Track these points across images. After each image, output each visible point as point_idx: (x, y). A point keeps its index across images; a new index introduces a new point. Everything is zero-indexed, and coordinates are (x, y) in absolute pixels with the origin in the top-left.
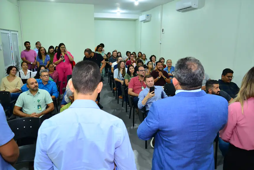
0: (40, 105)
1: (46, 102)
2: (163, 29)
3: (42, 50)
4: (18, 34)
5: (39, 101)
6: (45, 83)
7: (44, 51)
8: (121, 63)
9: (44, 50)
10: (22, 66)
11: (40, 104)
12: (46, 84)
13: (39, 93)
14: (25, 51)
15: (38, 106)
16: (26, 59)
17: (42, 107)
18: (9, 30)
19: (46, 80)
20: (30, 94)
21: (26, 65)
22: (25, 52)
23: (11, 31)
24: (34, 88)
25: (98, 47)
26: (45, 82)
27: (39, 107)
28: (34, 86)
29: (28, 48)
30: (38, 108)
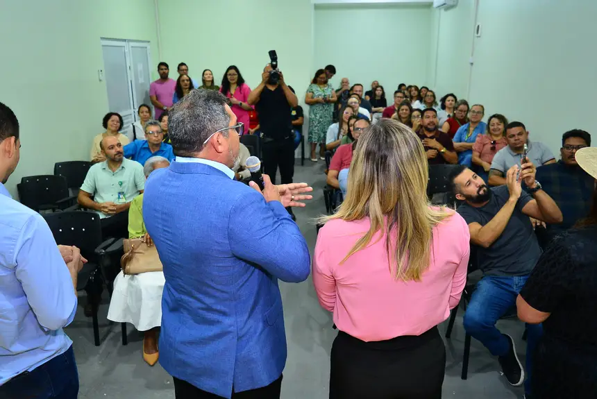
0: (123, 193)
1: (136, 186)
2: (478, 26)
3: (183, 81)
4: (149, 47)
5: (121, 184)
6: (153, 149)
7: (189, 82)
8: (345, 111)
9: (187, 80)
10: (139, 112)
11: (125, 191)
12: (156, 150)
13: (123, 167)
14: (157, 82)
15: (119, 193)
16: (157, 99)
17: (127, 196)
18: (125, 40)
19: (156, 143)
20: (107, 168)
21: (146, 112)
22: (158, 86)
23: (130, 41)
24: (116, 156)
25: (319, 72)
26: (154, 147)
27: (121, 196)
28: (115, 153)
29: (164, 77)
30: (119, 198)
